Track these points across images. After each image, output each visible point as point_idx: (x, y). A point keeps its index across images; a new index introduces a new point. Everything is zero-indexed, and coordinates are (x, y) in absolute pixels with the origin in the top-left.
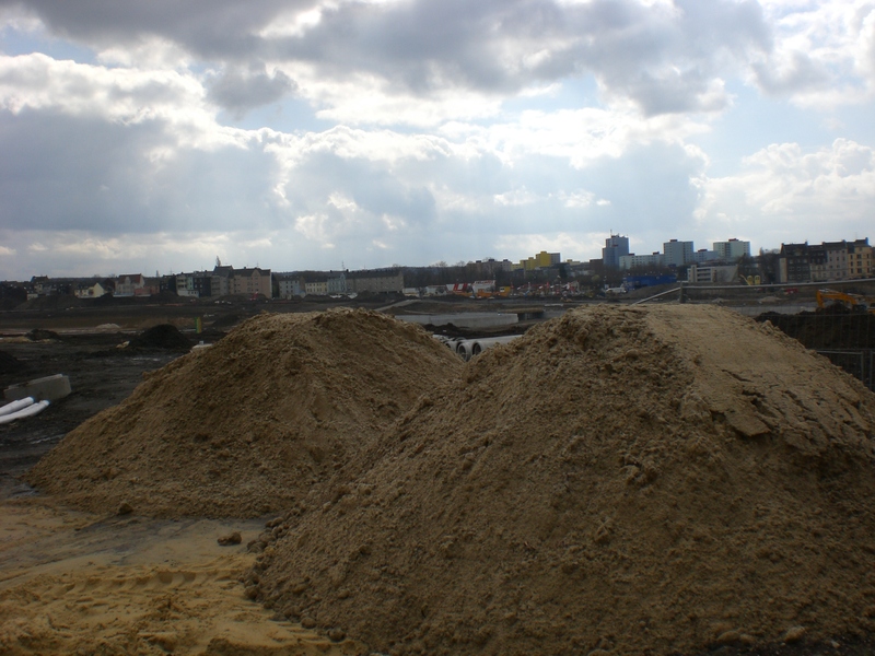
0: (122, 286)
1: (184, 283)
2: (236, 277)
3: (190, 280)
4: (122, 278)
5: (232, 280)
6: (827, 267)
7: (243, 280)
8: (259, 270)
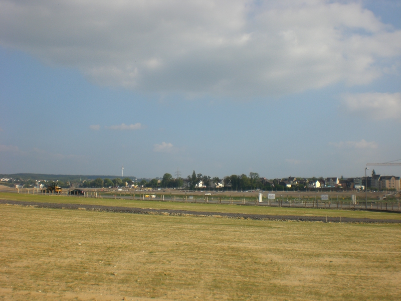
0: (328, 183)
1: (358, 182)
2: (383, 180)
3: (361, 181)
4: (328, 179)
5: (381, 182)
7: (387, 181)
8: (394, 177)
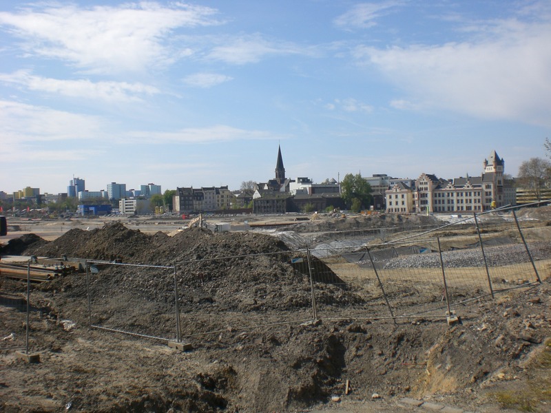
6: (204, 202)
